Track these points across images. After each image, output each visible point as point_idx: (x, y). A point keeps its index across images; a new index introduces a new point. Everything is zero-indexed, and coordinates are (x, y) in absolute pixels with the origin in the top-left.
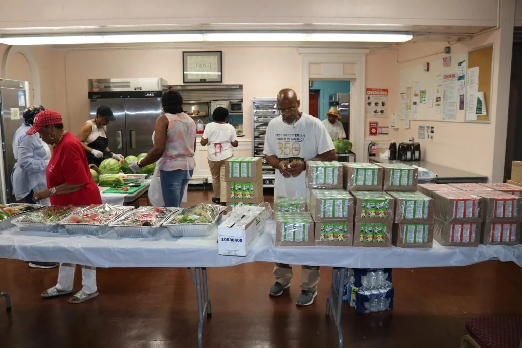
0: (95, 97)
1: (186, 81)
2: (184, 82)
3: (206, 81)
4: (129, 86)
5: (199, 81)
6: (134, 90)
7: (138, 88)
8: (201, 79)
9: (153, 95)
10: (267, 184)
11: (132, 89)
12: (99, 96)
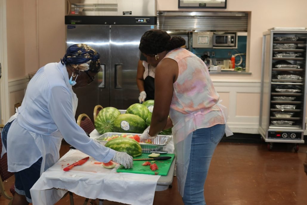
0: (73, 22)
1: (181, 5)
2: (179, 7)
3: (207, 6)
4: (116, 10)
5: (198, 6)
6: (122, 15)
7: (127, 12)
8: (200, 4)
9: (145, 21)
10: (284, 139)
11: (119, 13)
12: (79, 21)
